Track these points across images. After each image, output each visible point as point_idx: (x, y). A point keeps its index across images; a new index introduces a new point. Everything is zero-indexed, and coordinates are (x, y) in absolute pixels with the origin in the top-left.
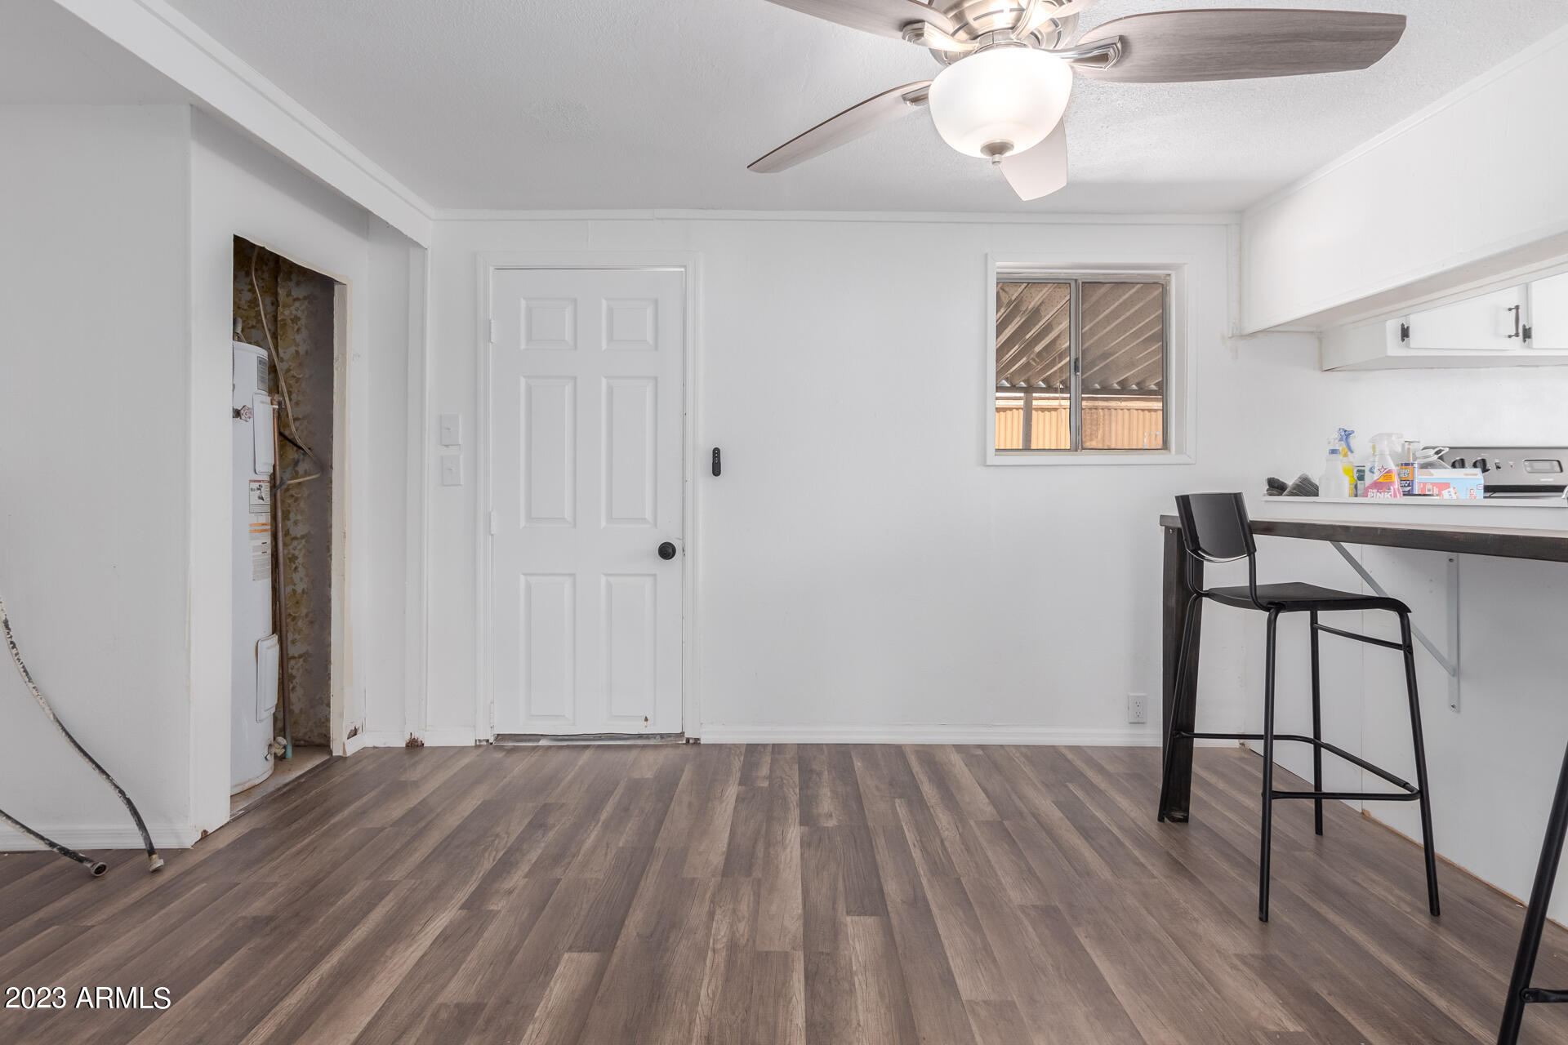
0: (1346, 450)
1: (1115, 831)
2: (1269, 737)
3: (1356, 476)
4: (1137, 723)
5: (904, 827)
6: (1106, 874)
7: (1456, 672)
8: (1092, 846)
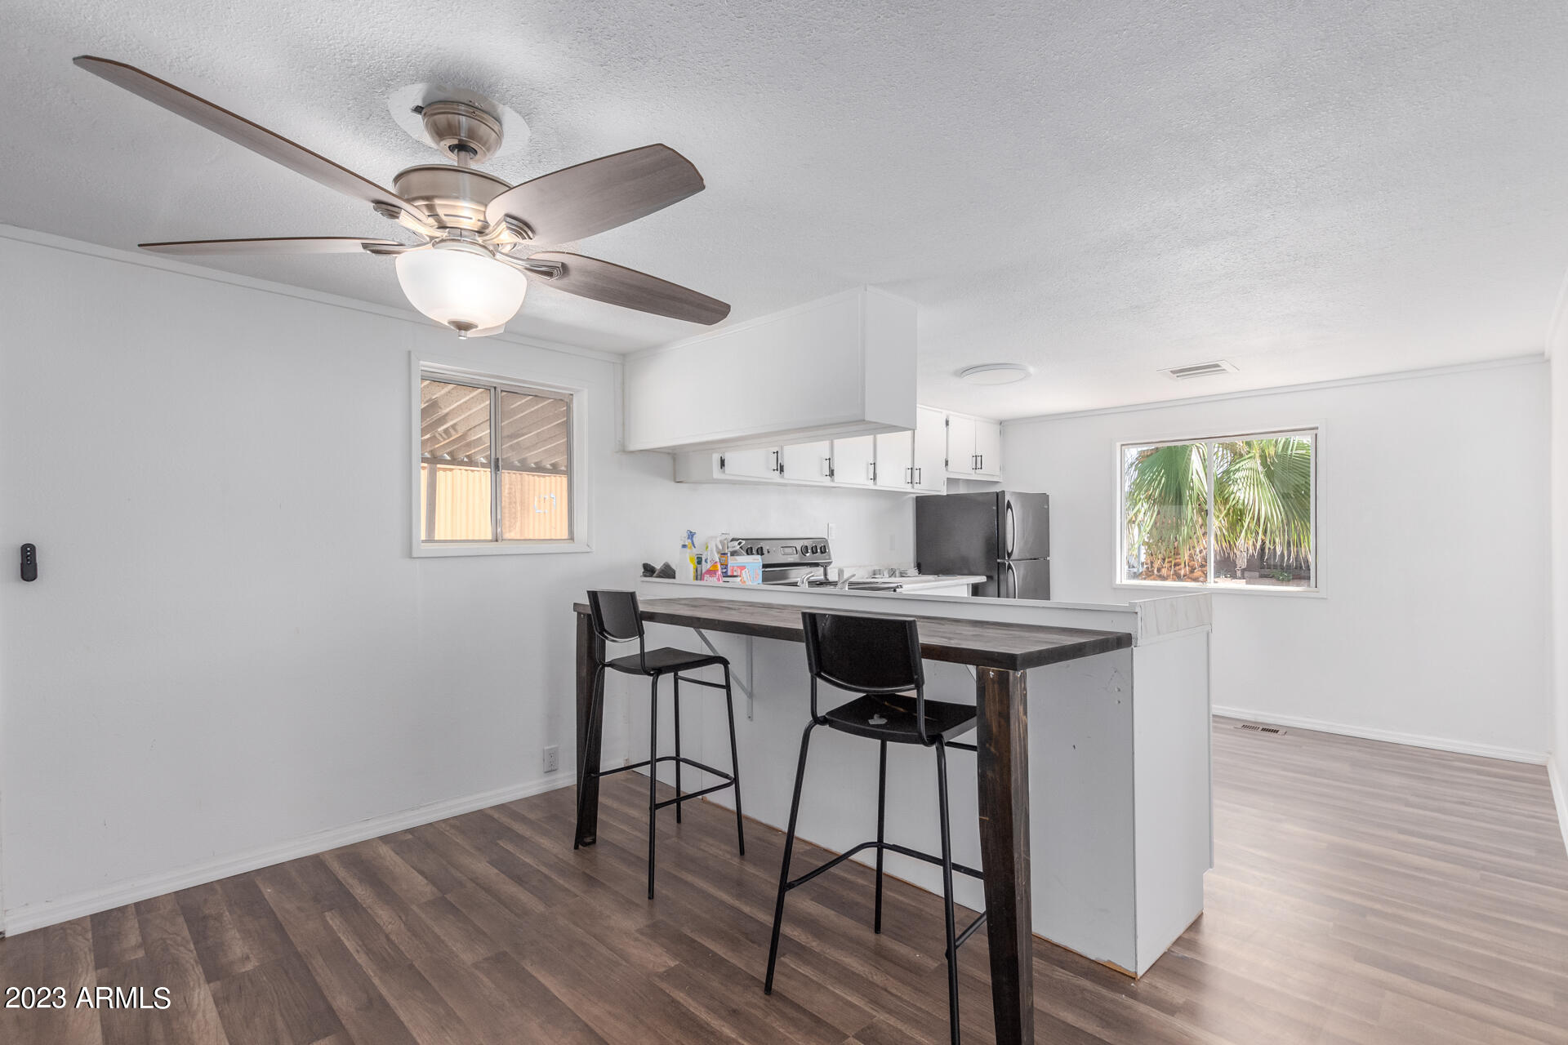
0: (691, 544)
1: (543, 869)
2: (653, 761)
3: (696, 561)
4: (551, 770)
5: (342, 938)
6: (538, 907)
7: (751, 695)
8: (525, 889)
